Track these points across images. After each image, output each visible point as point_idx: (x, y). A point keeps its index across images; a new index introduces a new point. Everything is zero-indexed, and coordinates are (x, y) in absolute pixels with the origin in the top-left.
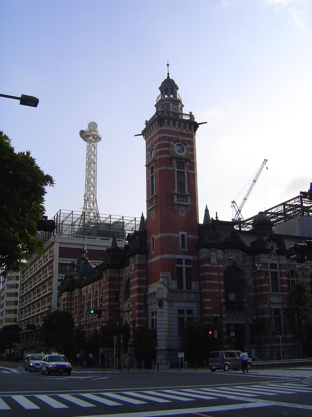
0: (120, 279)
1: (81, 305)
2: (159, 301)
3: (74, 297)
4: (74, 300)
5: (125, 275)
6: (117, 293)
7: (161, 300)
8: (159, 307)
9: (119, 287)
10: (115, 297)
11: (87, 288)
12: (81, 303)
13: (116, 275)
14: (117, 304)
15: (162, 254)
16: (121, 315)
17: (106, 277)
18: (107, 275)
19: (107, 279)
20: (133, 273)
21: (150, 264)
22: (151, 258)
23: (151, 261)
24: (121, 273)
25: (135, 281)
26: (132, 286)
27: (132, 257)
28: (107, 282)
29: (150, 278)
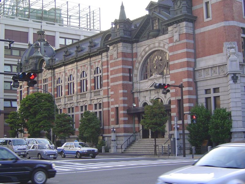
0: (133, 55)
1: (54, 89)
2: (233, 75)
3: (41, 80)
4: (41, 83)
5: (144, 50)
6: (130, 71)
7: (236, 74)
8: (233, 82)
9: (132, 64)
10: (128, 75)
11: (65, 69)
12: (54, 86)
13: (129, 51)
14: (131, 83)
15: (226, 20)
16: (136, 95)
17: (116, 52)
18: (118, 50)
19: (117, 55)
20: (175, 44)
21: (201, 33)
22: (203, 27)
23: (203, 30)
24: (135, 48)
25: (181, 54)
26: (174, 60)
27: (175, 25)
28: (118, 58)
29: (200, 50)
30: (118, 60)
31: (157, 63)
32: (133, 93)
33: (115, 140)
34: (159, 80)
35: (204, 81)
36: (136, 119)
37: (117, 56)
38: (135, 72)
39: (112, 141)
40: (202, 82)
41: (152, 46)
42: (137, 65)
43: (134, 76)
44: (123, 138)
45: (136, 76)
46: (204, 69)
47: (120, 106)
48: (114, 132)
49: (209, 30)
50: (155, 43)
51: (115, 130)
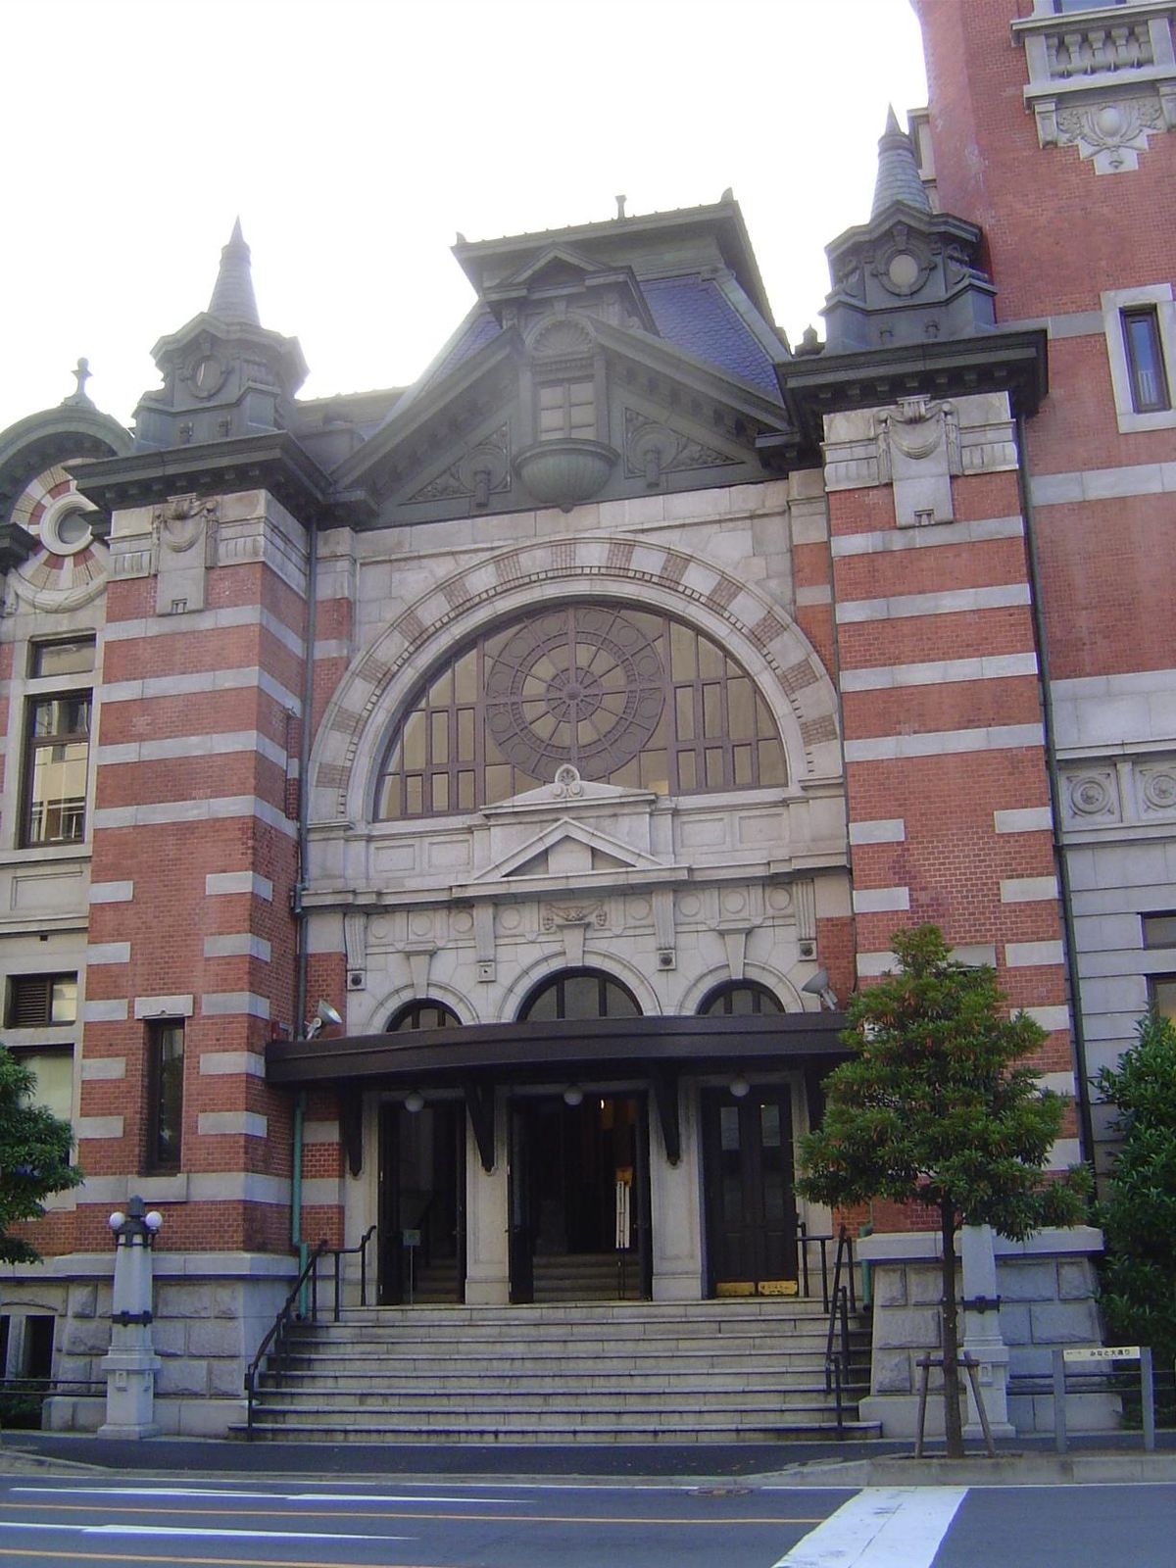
0: (318, 617)
6: (288, 735)
9: (306, 682)
10: (283, 759)
13: (293, 574)
14: (290, 827)
16: (323, 937)
17: (195, 558)
18: (213, 541)
19: (207, 581)
20: (898, 541)
21: (1083, 505)
22: (1110, 462)
23: (1102, 484)
24: (343, 565)
25: (969, 618)
26: (896, 660)
27: (916, 404)
28: (209, 605)
29: (1083, 622)
30: (206, 622)
31: (572, 697)
32: (299, 918)
33: (145, 1319)
34: (608, 822)
35: (1134, 852)
36: (328, 1133)
37: (208, 590)
38: (331, 746)
39: (125, 1319)
40: (1119, 853)
41: (534, 561)
42: (356, 694)
43: (312, 776)
44: (238, 1299)
45: (340, 778)
46: (1138, 759)
47: (205, 1012)
48: (151, 1239)
49: (1165, 494)
50: (575, 541)
51: (153, 1218)
